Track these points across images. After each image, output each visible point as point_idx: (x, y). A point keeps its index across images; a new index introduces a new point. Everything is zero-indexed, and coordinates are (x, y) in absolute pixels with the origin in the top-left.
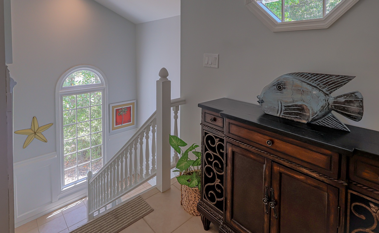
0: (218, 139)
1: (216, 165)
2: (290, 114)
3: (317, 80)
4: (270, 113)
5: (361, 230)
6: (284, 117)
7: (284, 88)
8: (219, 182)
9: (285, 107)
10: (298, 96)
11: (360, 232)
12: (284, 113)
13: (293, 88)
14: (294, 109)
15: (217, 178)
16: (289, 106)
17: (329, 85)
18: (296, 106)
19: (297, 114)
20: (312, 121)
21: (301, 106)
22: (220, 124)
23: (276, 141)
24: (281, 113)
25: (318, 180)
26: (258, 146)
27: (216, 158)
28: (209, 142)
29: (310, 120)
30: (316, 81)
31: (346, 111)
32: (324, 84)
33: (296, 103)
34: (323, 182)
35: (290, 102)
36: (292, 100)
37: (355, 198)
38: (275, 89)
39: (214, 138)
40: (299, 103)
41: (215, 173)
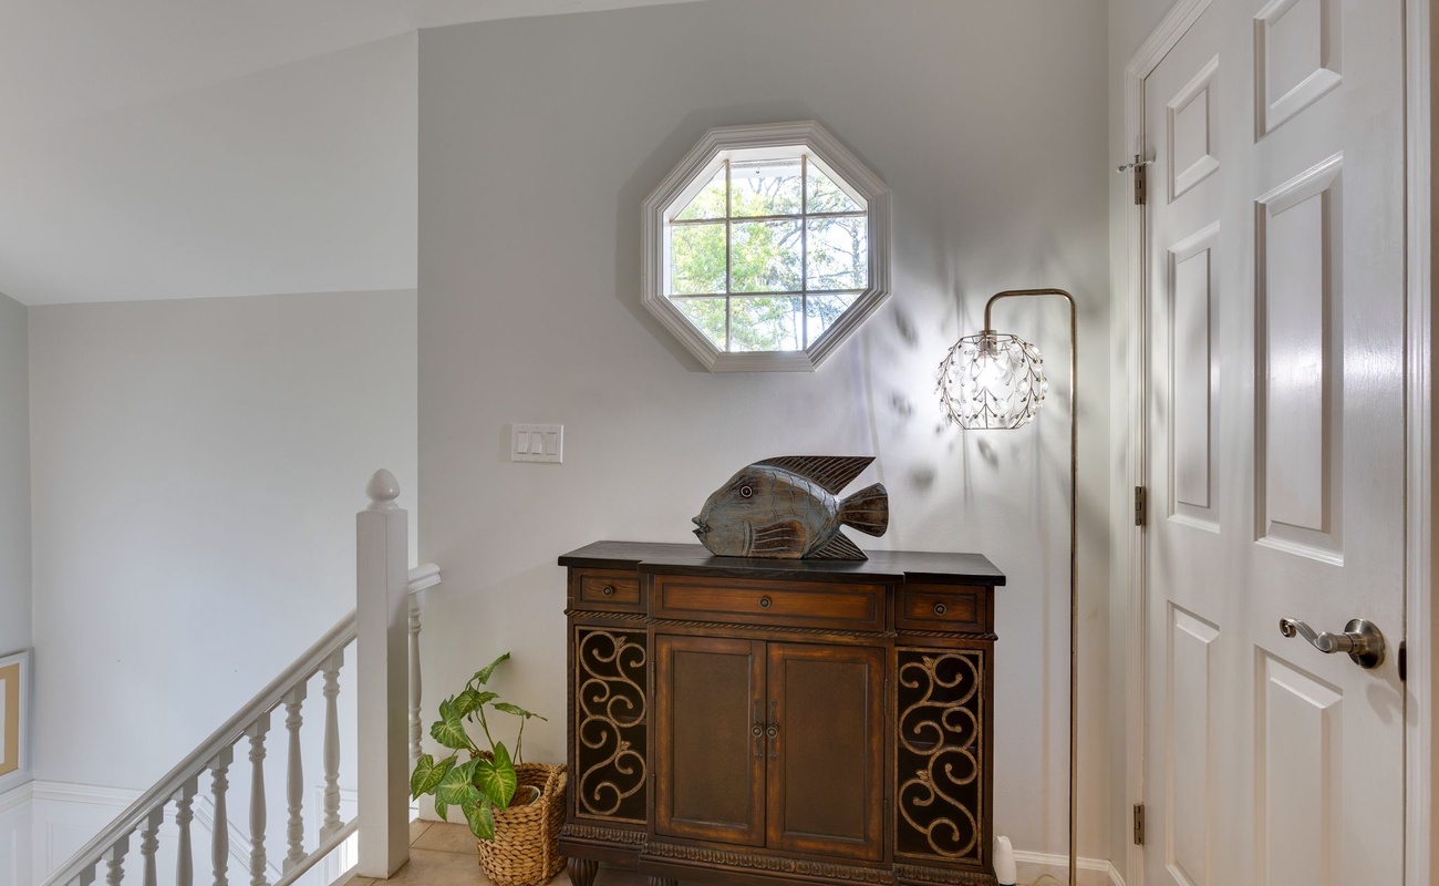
0: (623, 638)
1: (619, 706)
2: (769, 545)
3: (817, 468)
4: (728, 552)
5: (914, 707)
6: (757, 555)
7: (757, 492)
8: (629, 749)
9: (759, 532)
10: (783, 506)
11: (914, 711)
12: (757, 547)
13: (775, 489)
14: (776, 535)
15: (622, 739)
16: (766, 530)
17: (836, 477)
18: (781, 526)
19: (782, 543)
20: (810, 552)
21: (790, 524)
22: (633, 597)
23: (773, 595)
24: (749, 547)
25: (856, 646)
26: (736, 619)
27: (617, 688)
28: (595, 652)
29: (807, 549)
30: (814, 471)
31: (865, 520)
32: (828, 477)
33: (781, 521)
34: (861, 646)
35: (769, 521)
36: (771, 515)
37: (904, 658)
38: (736, 497)
39: (611, 637)
40: (787, 519)
41: (615, 727)
